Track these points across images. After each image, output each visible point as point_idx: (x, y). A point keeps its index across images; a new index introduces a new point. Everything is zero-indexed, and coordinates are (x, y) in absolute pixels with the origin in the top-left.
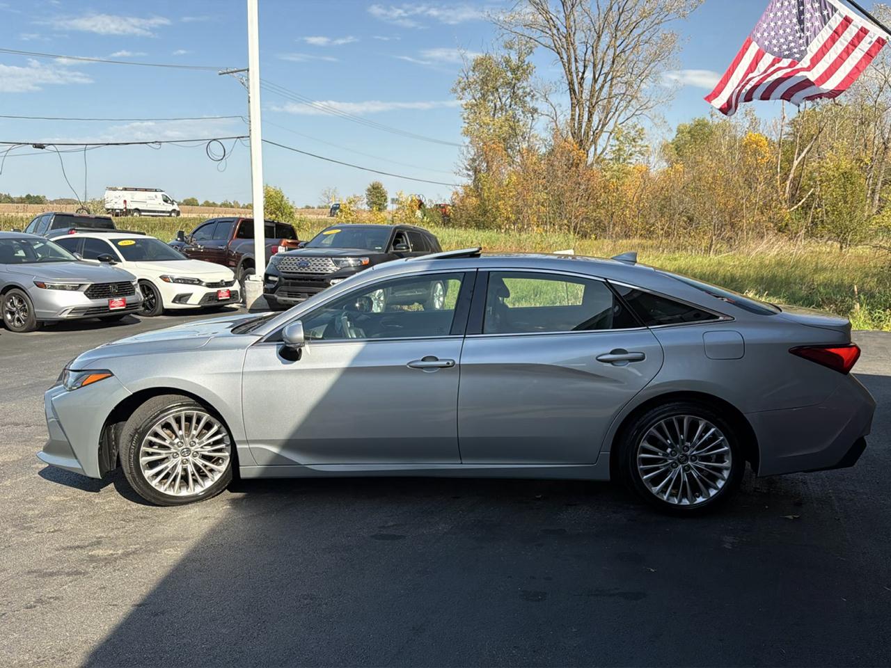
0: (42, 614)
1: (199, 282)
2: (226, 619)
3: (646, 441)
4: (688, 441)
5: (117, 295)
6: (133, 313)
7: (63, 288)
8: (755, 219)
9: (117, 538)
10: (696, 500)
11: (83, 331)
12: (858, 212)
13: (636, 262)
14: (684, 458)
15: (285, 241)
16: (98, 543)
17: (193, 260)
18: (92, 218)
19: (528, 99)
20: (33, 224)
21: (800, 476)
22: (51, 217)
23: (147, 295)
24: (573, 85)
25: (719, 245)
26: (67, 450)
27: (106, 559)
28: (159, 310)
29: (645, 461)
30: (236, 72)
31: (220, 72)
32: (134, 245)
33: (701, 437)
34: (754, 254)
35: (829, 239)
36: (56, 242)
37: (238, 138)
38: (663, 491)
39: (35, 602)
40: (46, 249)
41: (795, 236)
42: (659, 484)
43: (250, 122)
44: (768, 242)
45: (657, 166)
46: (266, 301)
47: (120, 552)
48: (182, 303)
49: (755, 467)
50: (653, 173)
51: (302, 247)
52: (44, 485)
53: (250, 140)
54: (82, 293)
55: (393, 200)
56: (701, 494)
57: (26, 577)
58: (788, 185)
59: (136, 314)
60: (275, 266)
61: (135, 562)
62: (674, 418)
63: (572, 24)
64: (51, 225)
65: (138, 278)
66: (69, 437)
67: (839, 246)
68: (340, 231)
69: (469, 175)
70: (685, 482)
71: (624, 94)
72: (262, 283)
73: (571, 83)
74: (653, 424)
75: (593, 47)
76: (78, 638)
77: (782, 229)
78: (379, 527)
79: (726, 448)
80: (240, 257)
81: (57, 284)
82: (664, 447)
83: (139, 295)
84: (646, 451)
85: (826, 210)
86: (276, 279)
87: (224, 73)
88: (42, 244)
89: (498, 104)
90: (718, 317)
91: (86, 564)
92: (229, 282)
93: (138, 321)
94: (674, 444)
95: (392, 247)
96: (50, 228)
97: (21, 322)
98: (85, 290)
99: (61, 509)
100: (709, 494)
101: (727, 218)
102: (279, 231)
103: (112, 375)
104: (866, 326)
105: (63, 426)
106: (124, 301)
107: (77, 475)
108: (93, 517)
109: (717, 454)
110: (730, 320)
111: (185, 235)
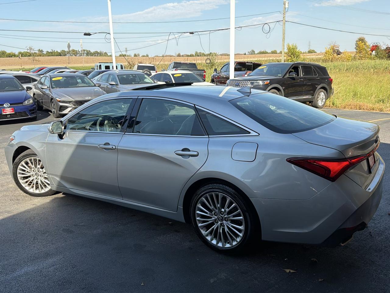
3: (200, 204)
4: (222, 208)
10: (226, 245)
15: (249, 72)
29: (200, 216)
32: (181, 76)
37: (278, 22)
38: (209, 235)
42: (207, 231)
56: (229, 242)
62: (213, 193)
64: (172, 67)
68: (266, 67)
70: (220, 232)
74: (203, 195)
79: (241, 217)
82: (210, 210)
84: (200, 210)
90: (250, 133)
94: (215, 209)
95: (288, 74)
100: (233, 243)
103: (15, 139)
109: (238, 220)
110: (257, 135)
111: (217, 70)
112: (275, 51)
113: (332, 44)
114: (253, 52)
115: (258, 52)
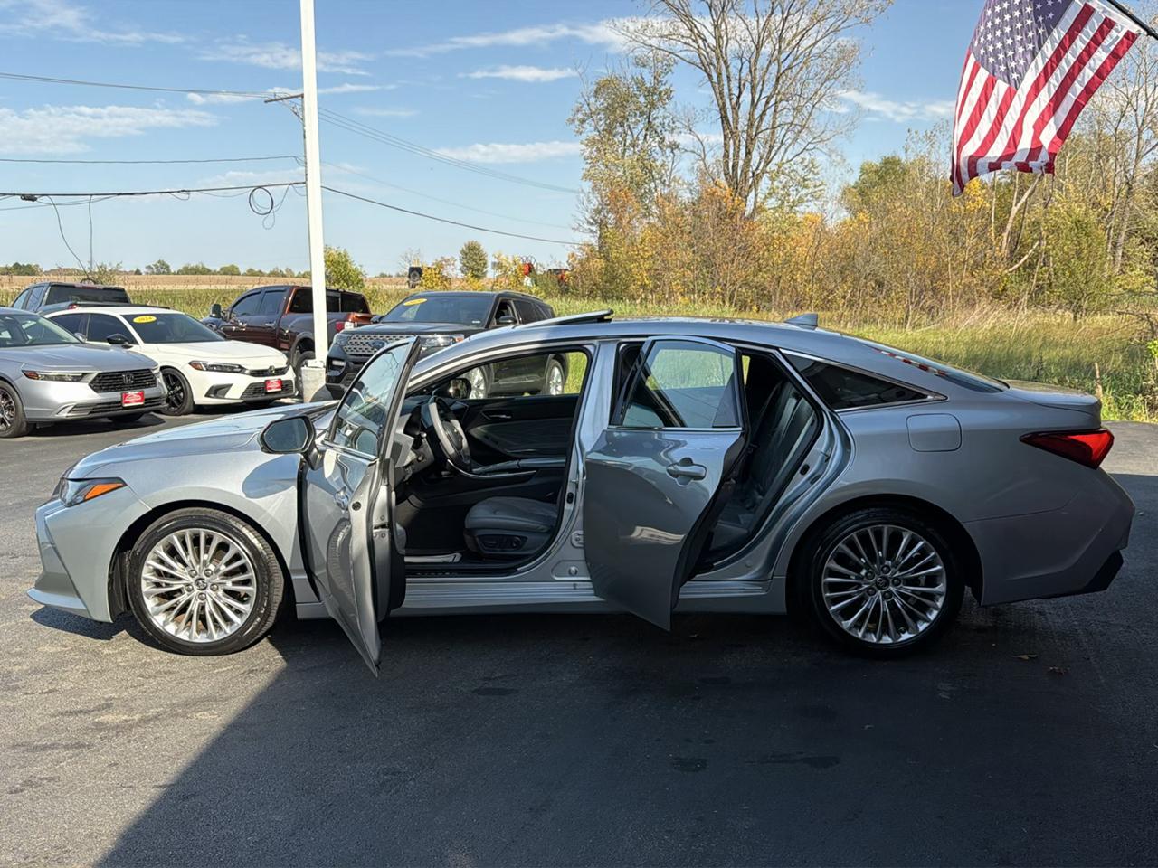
0: (31, 799)
1: (241, 370)
2: (279, 803)
3: (833, 560)
4: (888, 559)
5: (133, 387)
6: (155, 411)
7: (61, 378)
8: (963, 282)
9: (134, 699)
10: (901, 637)
11: (88, 435)
12: (1096, 271)
13: (817, 326)
14: (884, 581)
15: (354, 315)
16: (107, 706)
17: (232, 341)
18: (99, 290)
19: (667, 131)
20: (22, 299)
21: (1035, 604)
22: (45, 289)
23: (173, 388)
24: (725, 112)
25: (917, 317)
26: (66, 586)
27: (118, 726)
28: (188, 406)
29: (833, 587)
30: (286, 98)
31: (266, 99)
32: (156, 321)
33: (904, 554)
34: (963, 327)
35: (1059, 308)
36: (51, 319)
37: (291, 184)
38: (858, 625)
39: (21, 785)
40: (38, 328)
41: (1015, 305)
42: (851, 617)
43: (306, 163)
44: (981, 311)
45: (836, 216)
46: (329, 393)
47: (137, 717)
48: (218, 397)
49: (977, 593)
50: (831, 224)
51: (376, 322)
52: (34, 632)
53: (306, 187)
54: (87, 385)
55: (494, 264)
56: (907, 629)
57: (10, 752)
58: (1005, 238)
59: (158, 412)
60: (341, 347)
61: (156, 730)
62: (869, 529)
63: (723, 33)
64: (45, 298)
65: (160, 365)
66: (68, 568)
67: (1072, 316)
68: (425, 300)
69: (592, 231)
70: (885, 613)
71: (791, 123)
72: (324, 369)
73: (723, 108)
74: (843, 537)
75: (750, 62)
76: (79, 830)
77: (998, 295)
78: (485, 679)
79: (939, 567)
80: (295, 337)
81: (53, 373)
82: (857, 568)
83: (161, 388)
84: (833, 573)
85: (1055, 269)
86: (342, 364)
87: (272, 101)
88: (34, 323)
89: (629, 138)
90: (925, 396)
91: (91, 734)
92: (281, 369)
93: (162, 421)
94: (870, 564)
95: (495, 320)
96: (44, 303)
97: (5, 424)
98: (90, 381)
99: (57, 663)
100: (918, 628)
101: (928, 282)
102: (345, 303)
103: (125, 485)
104: (1111, 415)
105: (60, 552)
106: (142, 395)
107: (80, 618)
108: (101, 672)
109: (928, 576)
110: (942, 400)
111: (222, 309)
112: (233, 266)
113: (411, 255)
114: (162, 268)
115: (181, 267)
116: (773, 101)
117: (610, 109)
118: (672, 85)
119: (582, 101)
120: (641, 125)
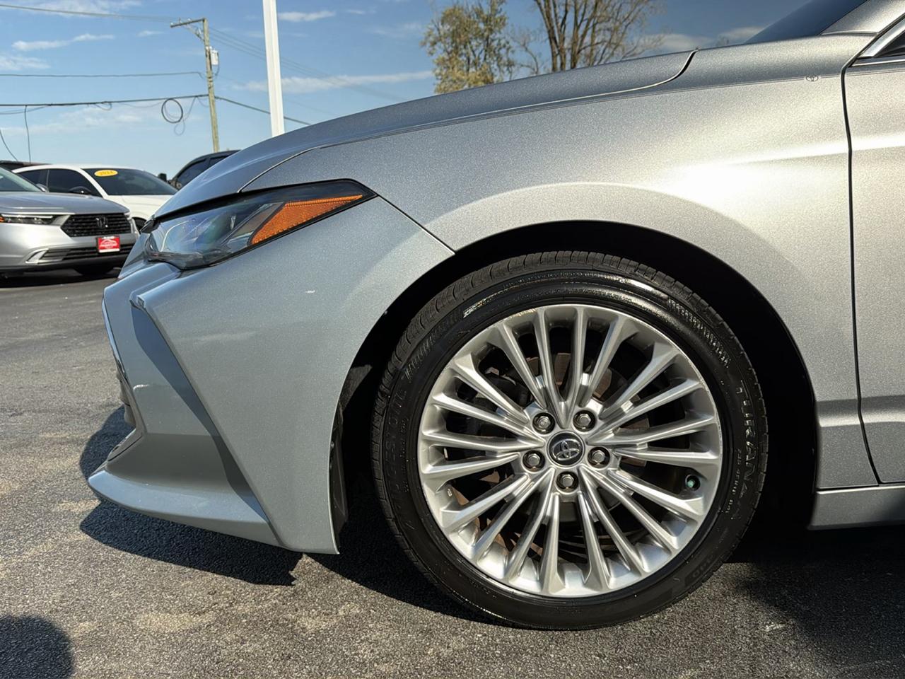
5: (108, 233)
7: (29, 220)
19: (503, 52)
24: (553, 33)
30: (188, 23)
31: (172, 24)
32: (117, 175)
37: (196, 96)
54: (59, 228)
73: (551, 31)
81: (20, 215)
87: (177, 25)
89: (472, 58)
98: (62, 224)
103: (371, 195)
106: (117, 240)
116: (591, 24)
117: (455, 34)
118: (506, 13)
119: (433, 26)
120: (482, 47)
